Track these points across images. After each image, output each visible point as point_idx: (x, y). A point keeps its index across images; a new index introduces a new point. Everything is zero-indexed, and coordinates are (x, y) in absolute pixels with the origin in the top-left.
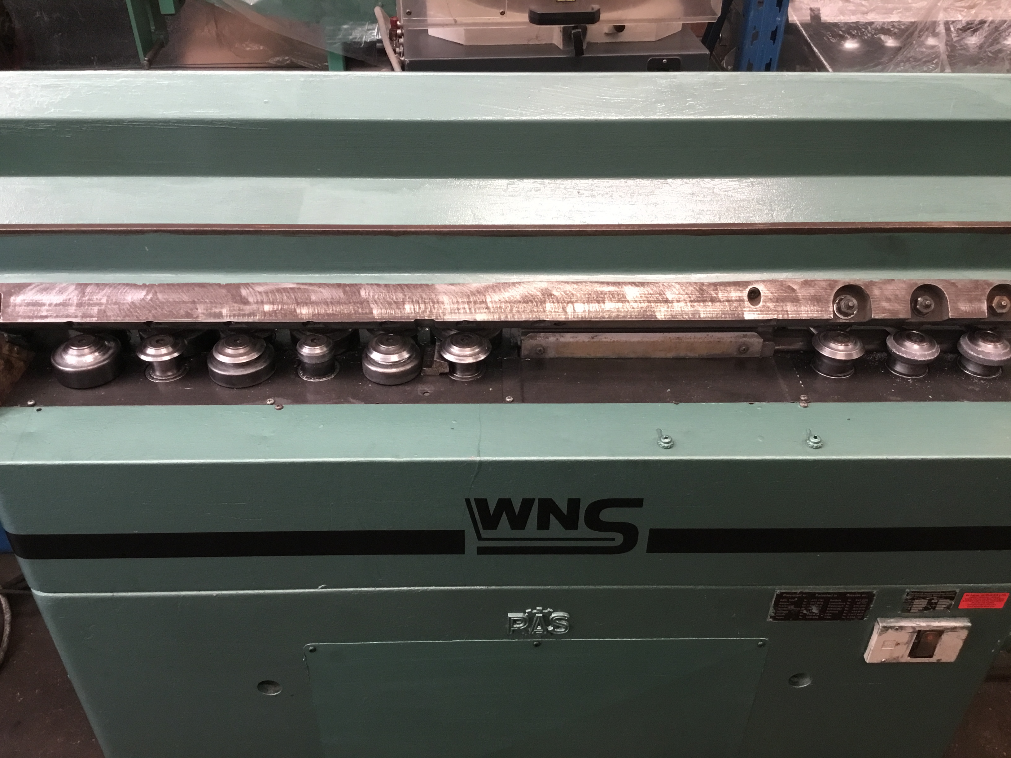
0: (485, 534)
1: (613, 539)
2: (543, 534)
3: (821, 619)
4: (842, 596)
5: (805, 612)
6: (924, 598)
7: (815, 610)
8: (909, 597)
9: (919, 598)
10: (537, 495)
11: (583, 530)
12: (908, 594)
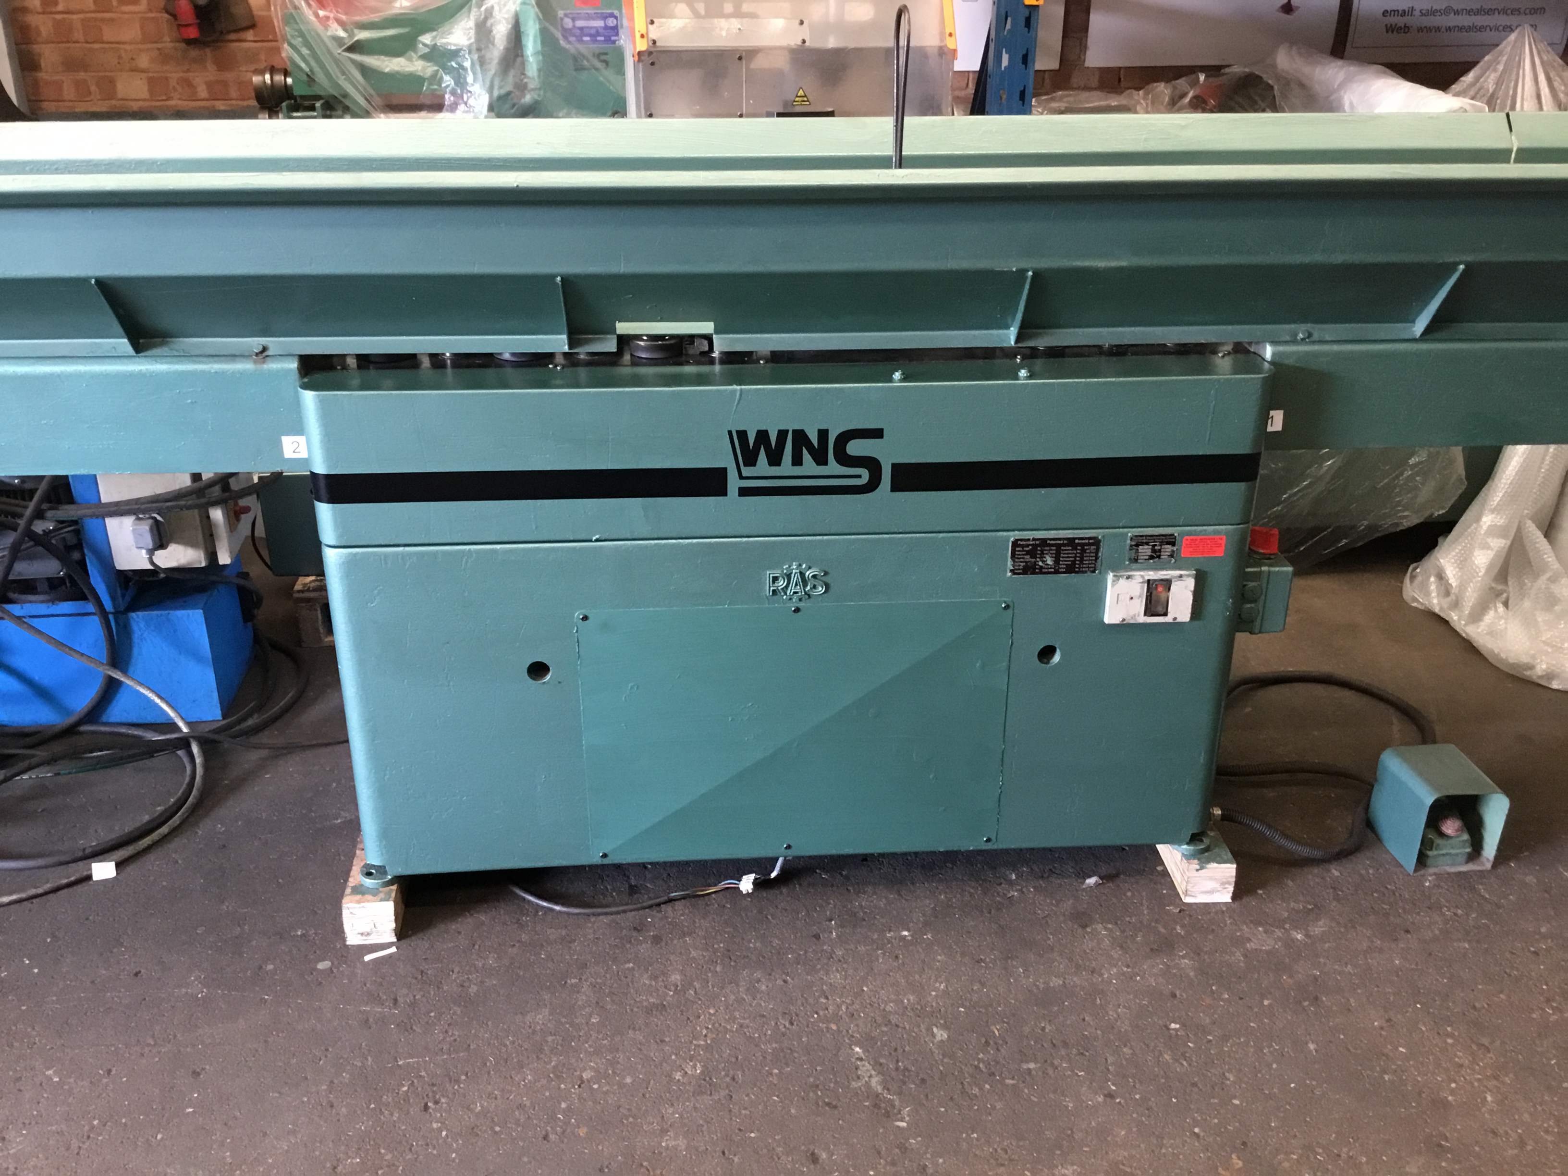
0: (746, 471)
1: (860, 476)
2: (797, 471)
3: (1057, 572)
4: (1071, 541)
5: (1040, 563)
6: (1147, 544)
7: (1050, 561)
8: (1133, 543)
9: (1142, 544)
10: (791, 426)
11: (833, 467)
12: (1131, 539)
